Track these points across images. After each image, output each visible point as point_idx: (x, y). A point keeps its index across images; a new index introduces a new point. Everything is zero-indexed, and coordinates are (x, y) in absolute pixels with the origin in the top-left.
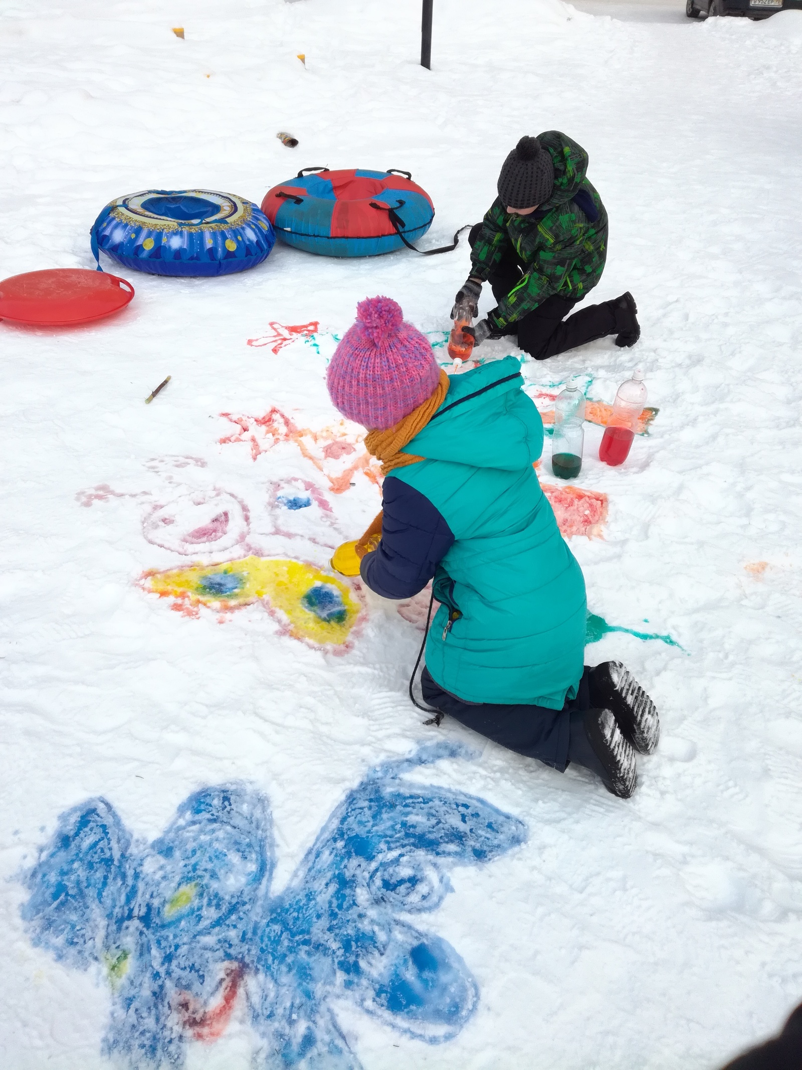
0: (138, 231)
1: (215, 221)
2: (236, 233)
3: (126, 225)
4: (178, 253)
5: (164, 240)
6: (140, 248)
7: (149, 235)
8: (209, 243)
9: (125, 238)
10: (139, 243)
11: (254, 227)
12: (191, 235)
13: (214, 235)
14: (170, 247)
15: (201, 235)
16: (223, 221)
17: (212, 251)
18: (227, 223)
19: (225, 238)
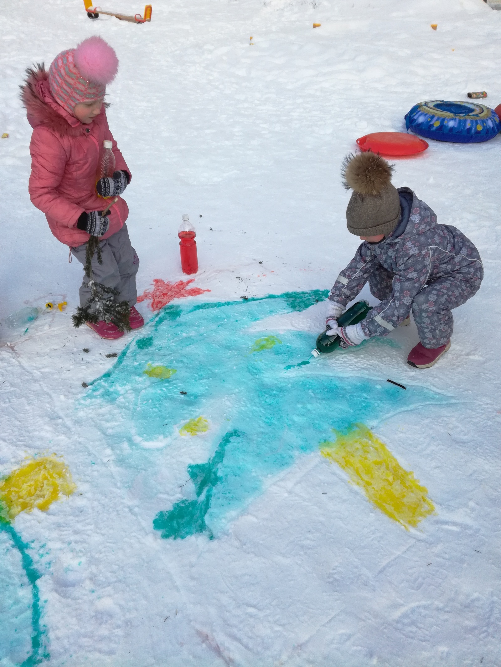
0: (432, 117)
1: (473, 115)
2: (483, 121)
3: (426, 115)
4: (451, 129)
5: (445, 122)
6: (432, 126)
7: (438, 119)
8: (468, 125)
9: (425, 120)
10: (432, 123)
11: (492, 120)
12: (460, 120)
13: (472, 122)
14: (448, 126)
15: (465, 121)
16: (477, 115)
17: (469, 130)
18: (479, 116)
19: (477, 123)
